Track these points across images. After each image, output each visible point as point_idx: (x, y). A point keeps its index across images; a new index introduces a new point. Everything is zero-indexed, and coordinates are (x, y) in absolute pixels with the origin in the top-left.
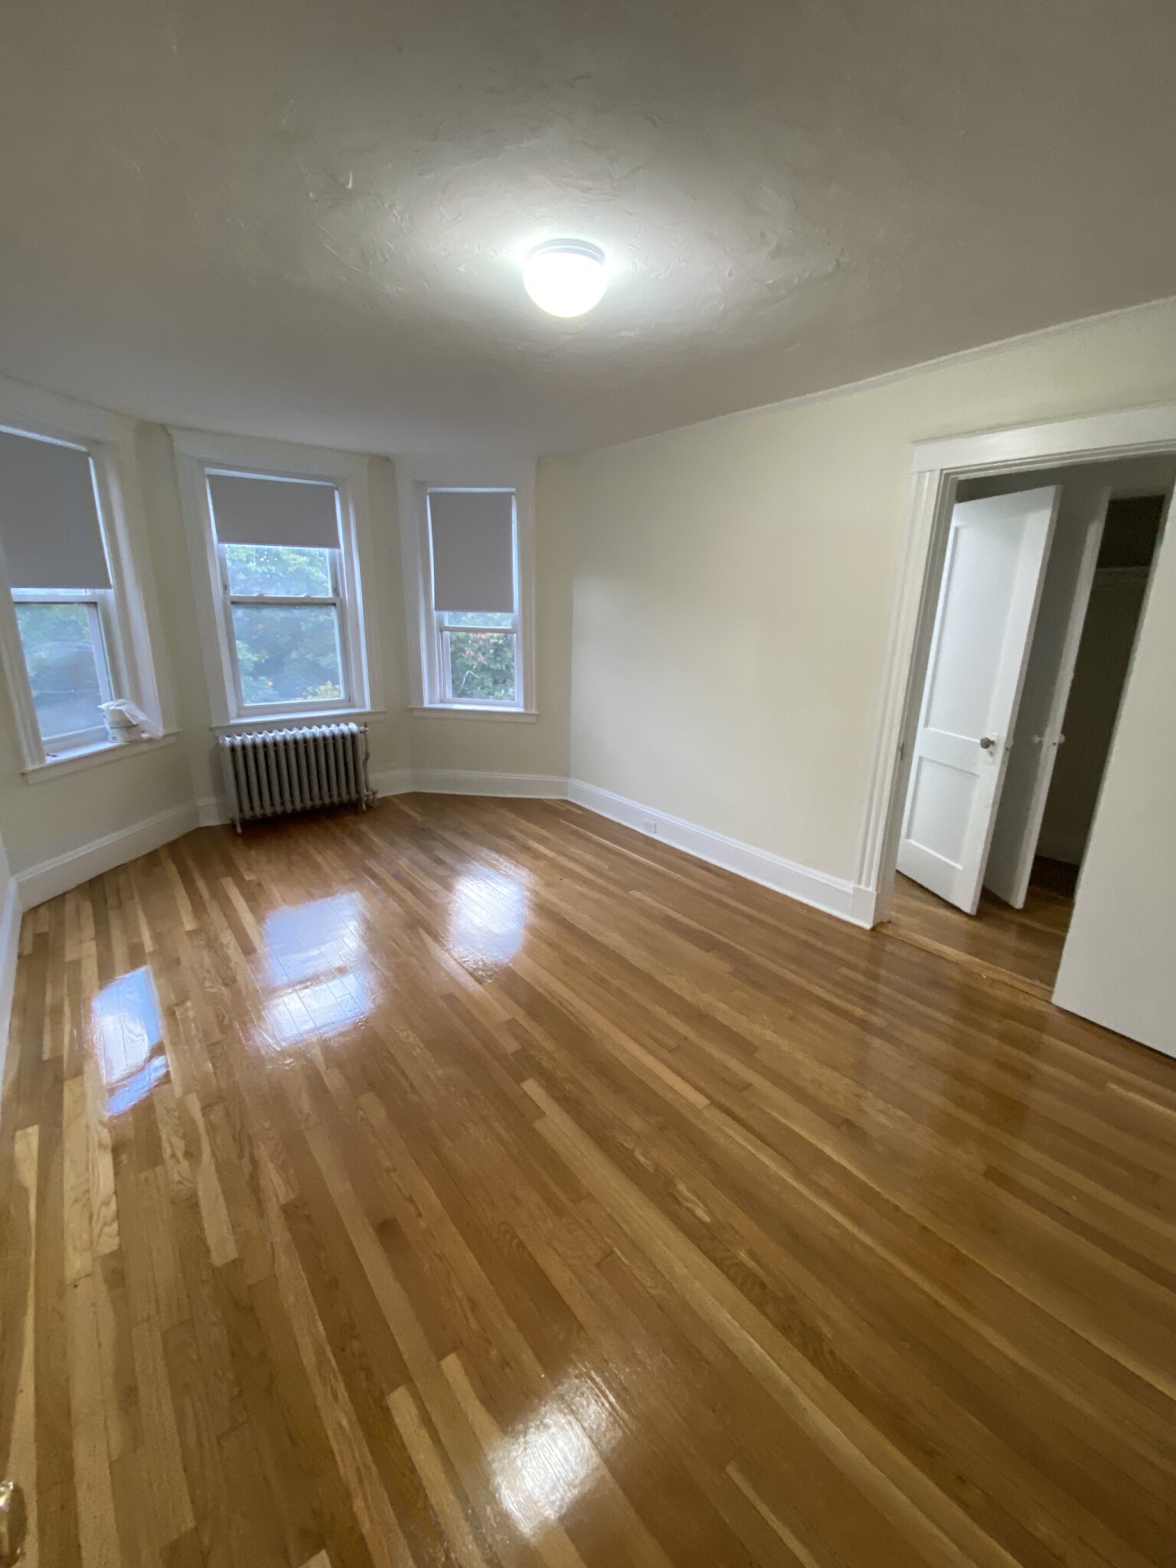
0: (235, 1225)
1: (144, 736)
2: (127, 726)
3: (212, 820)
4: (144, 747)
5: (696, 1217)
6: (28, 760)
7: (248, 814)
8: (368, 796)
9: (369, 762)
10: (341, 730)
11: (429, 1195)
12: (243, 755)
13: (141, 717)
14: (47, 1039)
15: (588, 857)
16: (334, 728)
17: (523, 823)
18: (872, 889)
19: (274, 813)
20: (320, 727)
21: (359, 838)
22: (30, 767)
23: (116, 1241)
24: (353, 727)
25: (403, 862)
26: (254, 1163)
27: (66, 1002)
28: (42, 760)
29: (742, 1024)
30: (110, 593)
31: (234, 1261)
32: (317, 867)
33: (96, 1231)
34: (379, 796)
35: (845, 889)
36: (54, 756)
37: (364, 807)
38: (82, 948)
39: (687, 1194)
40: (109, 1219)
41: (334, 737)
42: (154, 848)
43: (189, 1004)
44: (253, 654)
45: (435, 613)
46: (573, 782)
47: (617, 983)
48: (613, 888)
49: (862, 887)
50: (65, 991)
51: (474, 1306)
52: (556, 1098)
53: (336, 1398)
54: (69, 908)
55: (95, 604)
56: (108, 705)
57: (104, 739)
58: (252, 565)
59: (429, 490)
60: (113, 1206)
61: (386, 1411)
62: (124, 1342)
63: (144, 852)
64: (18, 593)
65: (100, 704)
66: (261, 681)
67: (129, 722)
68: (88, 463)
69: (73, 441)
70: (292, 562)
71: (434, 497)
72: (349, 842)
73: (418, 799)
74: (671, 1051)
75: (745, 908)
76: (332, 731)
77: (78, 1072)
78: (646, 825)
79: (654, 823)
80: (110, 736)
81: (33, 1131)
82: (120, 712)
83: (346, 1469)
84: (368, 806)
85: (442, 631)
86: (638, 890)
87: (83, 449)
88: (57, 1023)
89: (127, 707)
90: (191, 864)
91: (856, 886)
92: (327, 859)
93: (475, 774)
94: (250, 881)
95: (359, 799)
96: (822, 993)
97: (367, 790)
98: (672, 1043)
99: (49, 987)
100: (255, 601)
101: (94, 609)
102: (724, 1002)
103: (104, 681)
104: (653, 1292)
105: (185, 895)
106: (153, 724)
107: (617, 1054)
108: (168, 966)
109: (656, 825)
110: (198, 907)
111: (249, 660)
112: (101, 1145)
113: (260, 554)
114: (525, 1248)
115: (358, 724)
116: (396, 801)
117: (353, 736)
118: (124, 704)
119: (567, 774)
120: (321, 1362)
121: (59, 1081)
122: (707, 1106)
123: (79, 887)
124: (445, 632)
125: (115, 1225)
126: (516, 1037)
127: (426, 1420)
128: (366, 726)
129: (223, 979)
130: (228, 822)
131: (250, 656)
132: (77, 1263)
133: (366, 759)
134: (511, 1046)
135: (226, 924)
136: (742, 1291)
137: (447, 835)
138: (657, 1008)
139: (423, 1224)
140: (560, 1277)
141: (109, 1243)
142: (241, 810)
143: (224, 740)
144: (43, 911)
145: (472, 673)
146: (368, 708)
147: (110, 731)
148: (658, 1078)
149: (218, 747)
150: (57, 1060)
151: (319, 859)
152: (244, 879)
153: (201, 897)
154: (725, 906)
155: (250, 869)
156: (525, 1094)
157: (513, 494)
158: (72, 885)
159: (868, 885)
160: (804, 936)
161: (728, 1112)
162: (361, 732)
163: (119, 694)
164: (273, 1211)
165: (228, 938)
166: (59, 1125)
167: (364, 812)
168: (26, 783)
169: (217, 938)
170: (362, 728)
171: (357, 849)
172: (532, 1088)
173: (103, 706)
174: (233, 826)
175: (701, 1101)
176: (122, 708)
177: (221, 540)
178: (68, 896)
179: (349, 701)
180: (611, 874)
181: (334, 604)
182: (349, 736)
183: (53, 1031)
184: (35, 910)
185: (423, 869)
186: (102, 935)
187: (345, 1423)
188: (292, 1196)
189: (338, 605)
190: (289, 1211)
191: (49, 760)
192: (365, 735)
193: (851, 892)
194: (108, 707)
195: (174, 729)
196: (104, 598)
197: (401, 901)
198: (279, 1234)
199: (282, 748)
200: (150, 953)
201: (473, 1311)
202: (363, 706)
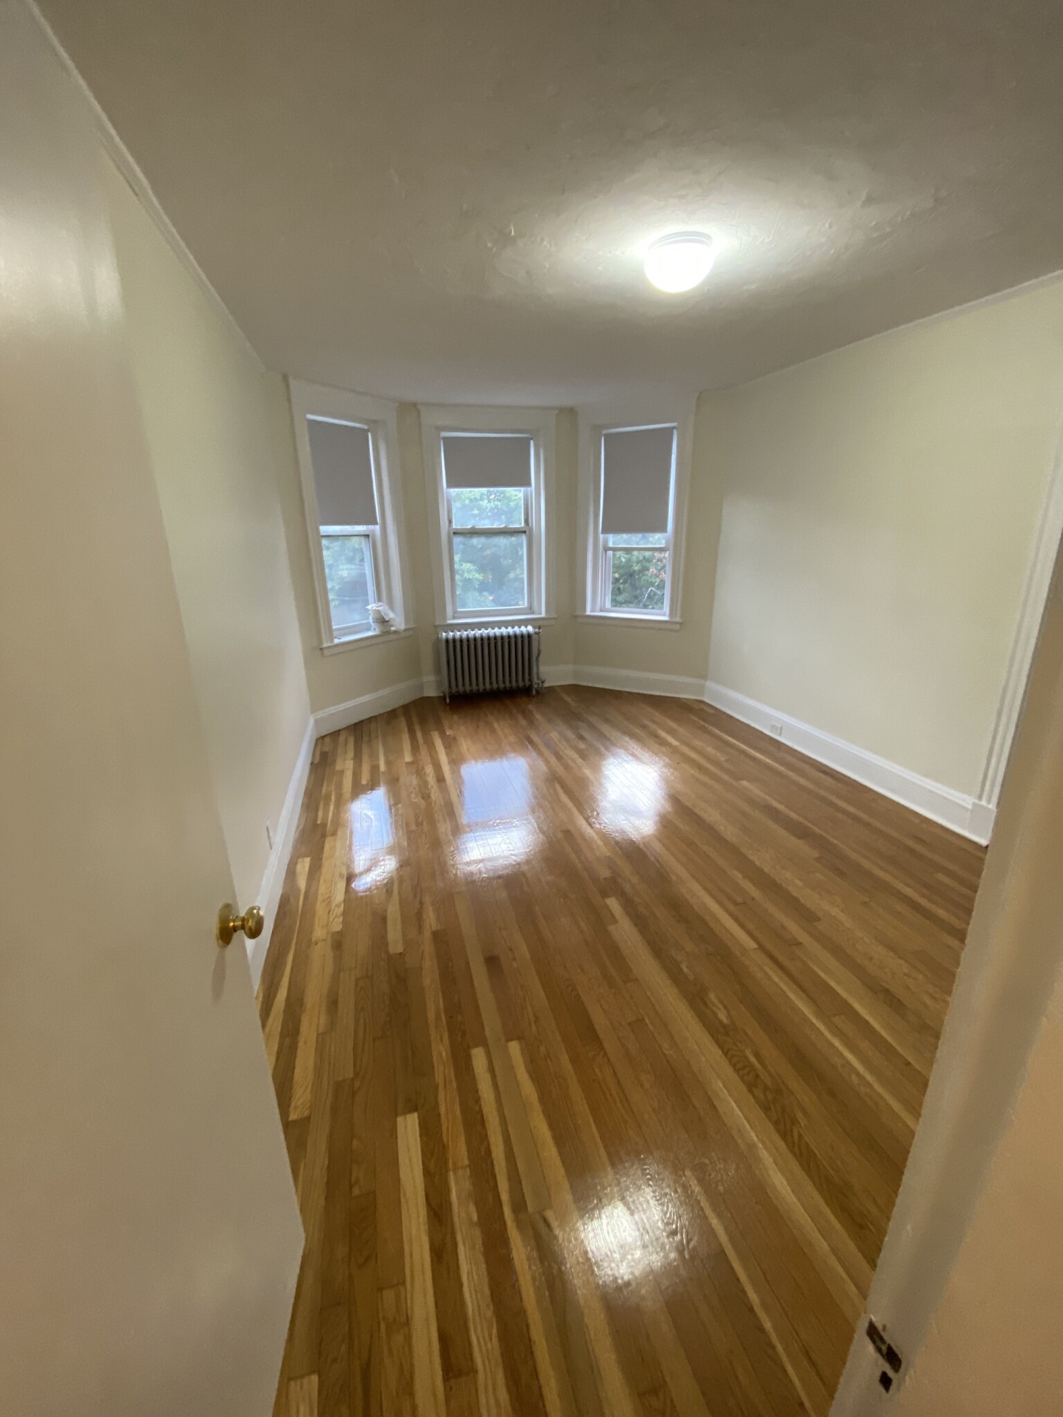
0: (404, 935)
1: (393, 629)
2: (382, 621)
3: (431, 692)
4: (392, 637)
5: (718, 1019)
6: (325, 642)
7: (454, 689)
8: (538, 684)
9: (540, 657)
10: (521, 631)
11: (523, 950)
12: (454, 646)
13: (390, 615)
14: (320, 814)
15: (710, 750)
16: (516, 629)
17: (658, 716)
18: (992, 806)
19: (471, 691)
20: (507, 628)
21: (528, 716)
22: (325, 645)
23: (341, 926)
24: (530, 629)
25: (554, 735)
26: (421, 903)
27: (333, 793)
28: (332, 641)
29: (812, 900)
30: (377, 528)
31: (401, 953)
32: (493, 731)
33: (331, 919)
34: (546, 685)
35: (964, 804)
36: (339, 639)
37: (534, 692)
38: (346, 764)
39: (715, 1000)
40: (339, 914)
41: (516, 636)
42: (394, 707)
43: (400, 805)
44: (479, 574)
45: (601, 536)
46: (709, 684)
47: (705, 848)
48: (726, 777)
49: (984, 803)
50: (333, 788)
51: (537, 1020)
52: (628, 914)
53: (441, 1039)
54: (342, 738)
55: (368, 536)
56: (372, 606)
57: (368, 629)
58: (485, 503)
59: (604, 432)
60: (342, 908)
61: (468, 1058)
62: (335, 978)
63: (388, 709)
64: (325, 529)
65: (368, 605)
66: (484, 596)
67: (384, 618)
68: (368, 436)
69: (359, 422)
70: (514, 498)
71: (608, 438)
72: (520, 717)
73: (576, 690)
74: (736, 904)
75: (851, 809)
76: (514, 632)
77: (334, 834)
78: (773, 727)
79: (779, 726)
80: (372, 628)
81: (308, 860)
82: (379, 611)
83: (439, 1078)
84: (538, 692)
85: (606, 551)
86: (749, 781)
87: (366, 427)
88: (327, 805)
89: (383, 608)
90: (415, 719)
91: (976, 801)
92: (503, 728)
93: (624, 672)
94: (449, 735)
95: (531, 686)
96: (908, 891)
97: (538, 679)
98: (739, 900)
99: (325, 784)
100: (470, 531)
101: (367, 539)
102: (800, 880)
103: (371, 588)
104: (666, 1052)
105: (408, 739)
106: (399, 622)
107: (688, 897)
108: (393, 782)
109: (781, 728)
110: (415, 749)
111: (477, 579)
112: (341, 876)
113: (490, 493)
114: (580, 998)
115: (534, 628)
116: (559, 690)
117: (529, 636)
118: (381, 606)
119: (705, 677)
120: (438, 1018)
121: (324, 836)
122: (755, 949)
123: (348, 728)
124: (608, 552)
125: (341, 919)
126: (610, 868)
127: (492, 1070)
128: (539, 629)
129: (422, 795)
130: (441, 695)
131: (477, 575)
132: (319, 933)
133: (539, 655)
134: (605, 873)
135: (430, 761)
136: (739, 1075)
137: (592, 719)
138: (735, 872)
139: (515, 964)
140: (600, 1021)
141: (337, 926)
142: (450, 687)
143: (442, 634)
144: (327, 739)
145: (654, 589)
146: (543, 615)
147: (373, 624)
148: (718, 921)
149: (438, 640)
150: (324, 825)
151: (496, 725)
152: (445, 734)
153: (417, 742)
154: (831, 804)
155: (451, 728)
156: (607, 907)
157: (674, 428)
158: (344, 725)
159: (989, 801)
160: (910, 843)
161: (771, 957)
162: (536, 633)
163: (380, 599)
164: (427, 934)
165: (429, 770)
166: (321, 859)
167: (534, 697)
168: (323, 654)
169: (423, 768)
170: (537, 630)
171: (524, 722)
172: (613, 903)
173: (369, 607)
174: (444, 698)
175: (752, 945)
176: (380, 608)
177: (450, 485)
178: (341, 732)
179: (530, 609)
180: (727, 766)
181: (525, 532)
182: (526, 637)
183: (324, 808)
184: (323, 738)
185: (567, 740)
186: (358, 758)
187: (444, 1054)
188: (439, 928)
189: (527, 532)
190: (436, 935)
191: (336, 641)
192: (539, 636)
193: (970, 807)
194: (372, 607)
195: (412, 626)
196: (373, 531)
197: (547, 762)
198: (428, 947)
199: (479, 643)
200: (382, 772)
201: (535, 1022)
202: (541, 614)
